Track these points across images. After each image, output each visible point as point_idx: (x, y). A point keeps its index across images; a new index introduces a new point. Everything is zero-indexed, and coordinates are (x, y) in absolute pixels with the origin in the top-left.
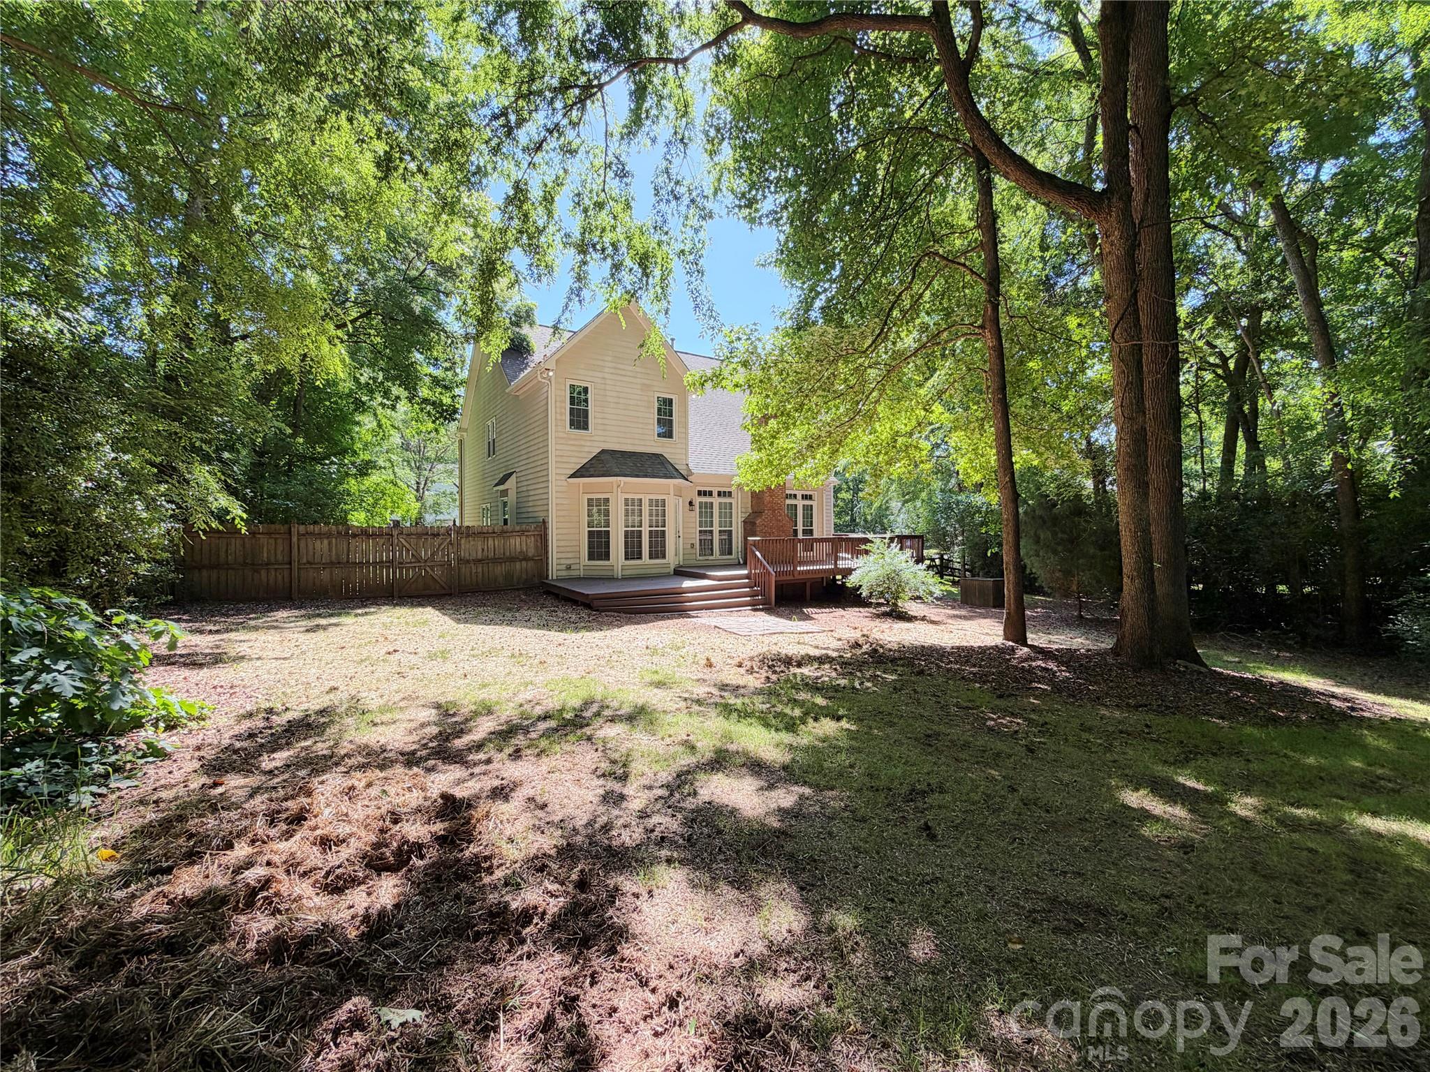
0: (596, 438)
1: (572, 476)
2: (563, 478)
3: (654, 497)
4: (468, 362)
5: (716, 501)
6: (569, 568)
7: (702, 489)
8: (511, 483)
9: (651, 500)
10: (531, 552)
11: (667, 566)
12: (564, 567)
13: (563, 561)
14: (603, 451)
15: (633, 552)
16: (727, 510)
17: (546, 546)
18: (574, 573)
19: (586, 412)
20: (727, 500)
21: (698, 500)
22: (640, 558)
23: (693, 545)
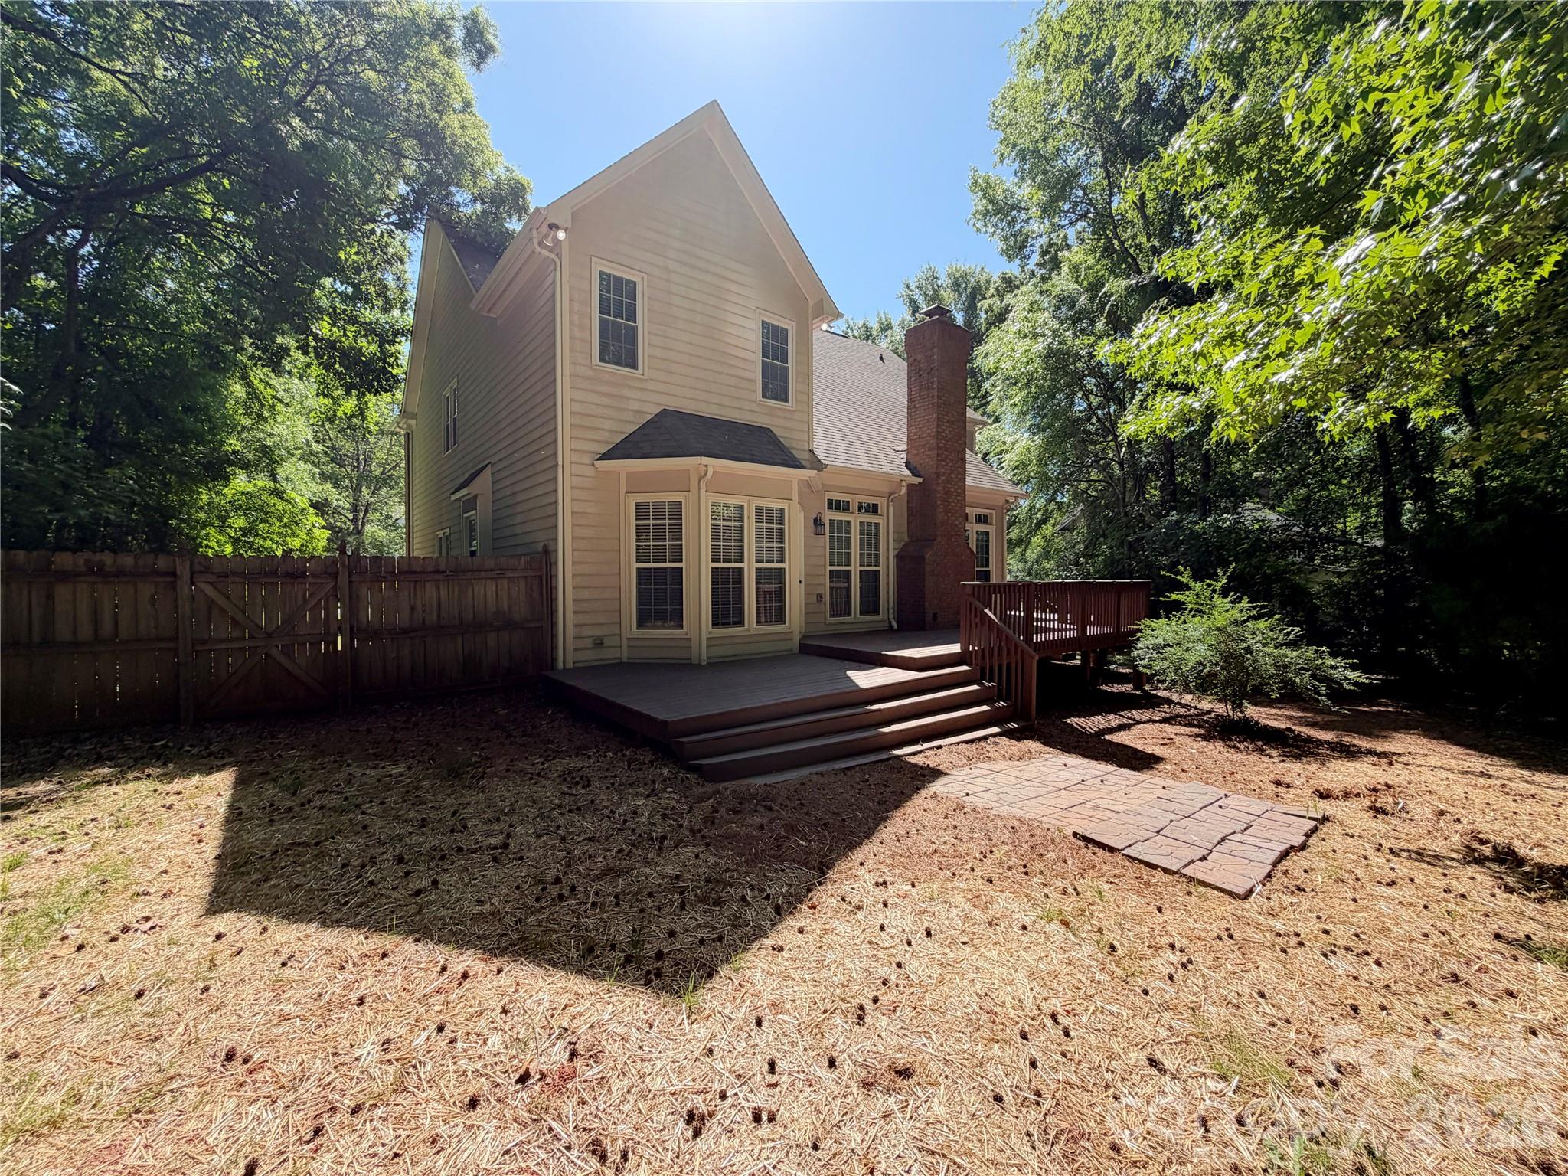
0: (650, 385)
1: (605, 456)
2: (586, 459)
3: (766, 504)
4: (411, 293)
5: (856, 519)
6: (599, 643)
7: (835, 497)
8: (483, 485)
9: (759, 509)
10: (521, 611)
11: (787, 636)
12: (589, 643)
13: (587, 632)
14: (665, 413)
15: (727, 610)
16: (871, 534)
17: (552, 600)
18: (608, 655)
19: (632, 333)
20: (871, 519)
21: (829, 516)
22: (740, 622)
23: (820, 597)
